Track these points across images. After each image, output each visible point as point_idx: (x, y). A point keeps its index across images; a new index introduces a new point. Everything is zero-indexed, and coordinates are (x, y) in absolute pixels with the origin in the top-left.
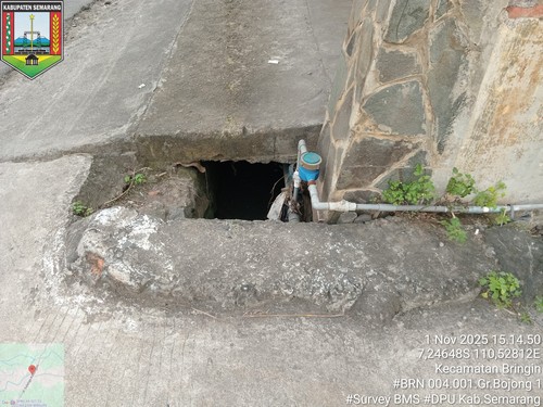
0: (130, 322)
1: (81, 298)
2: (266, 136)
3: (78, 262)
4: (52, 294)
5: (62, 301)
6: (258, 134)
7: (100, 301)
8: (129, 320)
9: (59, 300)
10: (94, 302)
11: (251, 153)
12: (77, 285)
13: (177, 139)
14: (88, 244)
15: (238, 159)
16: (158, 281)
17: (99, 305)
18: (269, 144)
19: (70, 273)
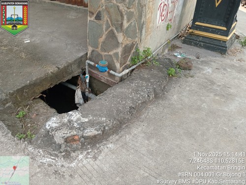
0: (109, 146)
1: (81, 157)
2: (68, 66)
3: (63, 146)
4: (66, 166)
5: (74, 164)
6: (65, 67)
7: (89, 151)
8: (108, 146)
9: (73, 165)
10: (88, 153)
11: (64, 77)
12: (73, 154)
13: (30, 85)
14: (64, 135)
15: (59, 82)
16: (107, 125)
17: (91, 152)
18: (69, 69)
19: (64, 154)
